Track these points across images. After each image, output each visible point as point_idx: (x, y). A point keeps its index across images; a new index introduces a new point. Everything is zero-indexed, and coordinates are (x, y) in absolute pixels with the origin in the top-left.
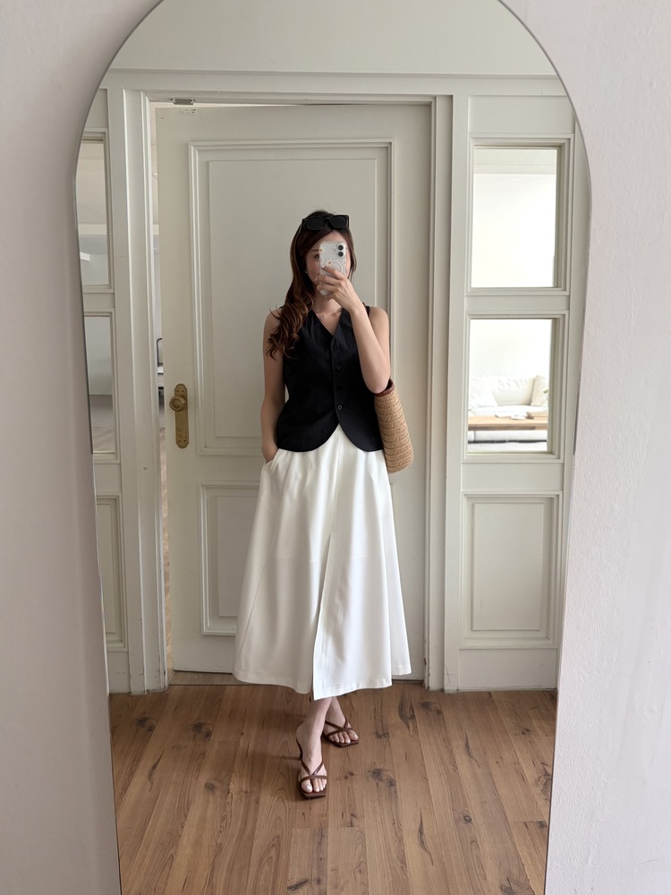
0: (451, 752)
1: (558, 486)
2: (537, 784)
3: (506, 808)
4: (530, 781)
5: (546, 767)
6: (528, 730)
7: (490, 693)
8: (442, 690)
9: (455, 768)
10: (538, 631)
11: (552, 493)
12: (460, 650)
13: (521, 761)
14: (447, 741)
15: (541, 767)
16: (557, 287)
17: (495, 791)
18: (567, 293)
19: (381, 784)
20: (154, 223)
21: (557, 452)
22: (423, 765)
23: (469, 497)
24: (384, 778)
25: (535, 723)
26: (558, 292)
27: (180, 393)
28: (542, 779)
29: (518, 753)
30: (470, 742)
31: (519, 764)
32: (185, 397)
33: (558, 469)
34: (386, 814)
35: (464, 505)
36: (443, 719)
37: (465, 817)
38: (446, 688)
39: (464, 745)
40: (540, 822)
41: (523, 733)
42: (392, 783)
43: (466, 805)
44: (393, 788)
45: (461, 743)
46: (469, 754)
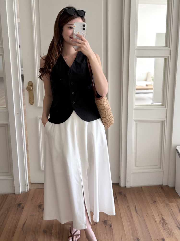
0: (130, 212)
1: (165, 117)
2: (160, 223)
3: (151, 234)
4: (158, 222)
5: (162, 216)
6: (155, 202)
7: (141, 187)
8: (125, 187)
9: (132, 218)
10: (157, 165)
11: (163, 119)
12: (132, 173)
13: (154, 214)
14: (128, 207)
15: (161, 216)
16: (166, 47)
17: (146, 227)
18: (170, 49)
19: (106, 226)
20: (18, 18)
21: (165, 105)
22: (121, 218)
23: (135, 121)
24: (108, 224)
25: (157, 198)
26: (167, 48)
27: (30, 84)
28: (162, 221)
29: (153, 211)
30: (136, 207)
31: (153, 215)
32: (32, 86)
33: (165, 111)
34: (109, 239)
35: (134, 124)
36: (127, 198)
37: (137, 239)
38: (127, 186)
39: (135, 209)
40: (163, 239)
41: (154, 203)
42: (111, 226)
43: (137, 234)
44: (111, 228)
45: (134, 208)
46: (137, 212)
